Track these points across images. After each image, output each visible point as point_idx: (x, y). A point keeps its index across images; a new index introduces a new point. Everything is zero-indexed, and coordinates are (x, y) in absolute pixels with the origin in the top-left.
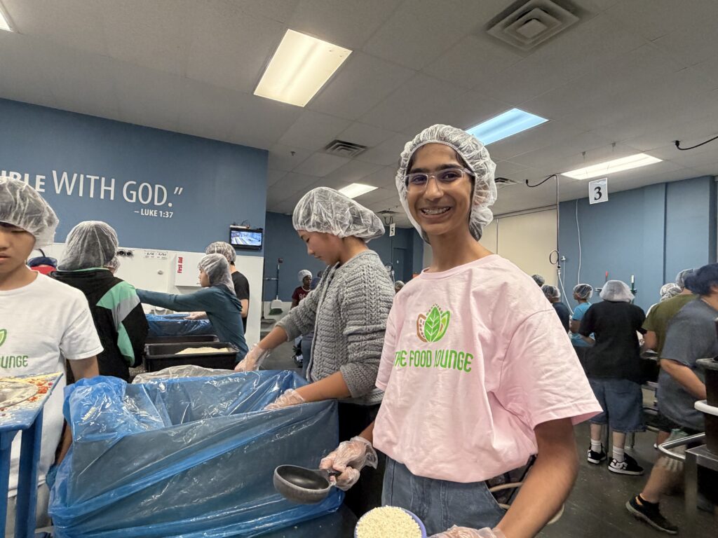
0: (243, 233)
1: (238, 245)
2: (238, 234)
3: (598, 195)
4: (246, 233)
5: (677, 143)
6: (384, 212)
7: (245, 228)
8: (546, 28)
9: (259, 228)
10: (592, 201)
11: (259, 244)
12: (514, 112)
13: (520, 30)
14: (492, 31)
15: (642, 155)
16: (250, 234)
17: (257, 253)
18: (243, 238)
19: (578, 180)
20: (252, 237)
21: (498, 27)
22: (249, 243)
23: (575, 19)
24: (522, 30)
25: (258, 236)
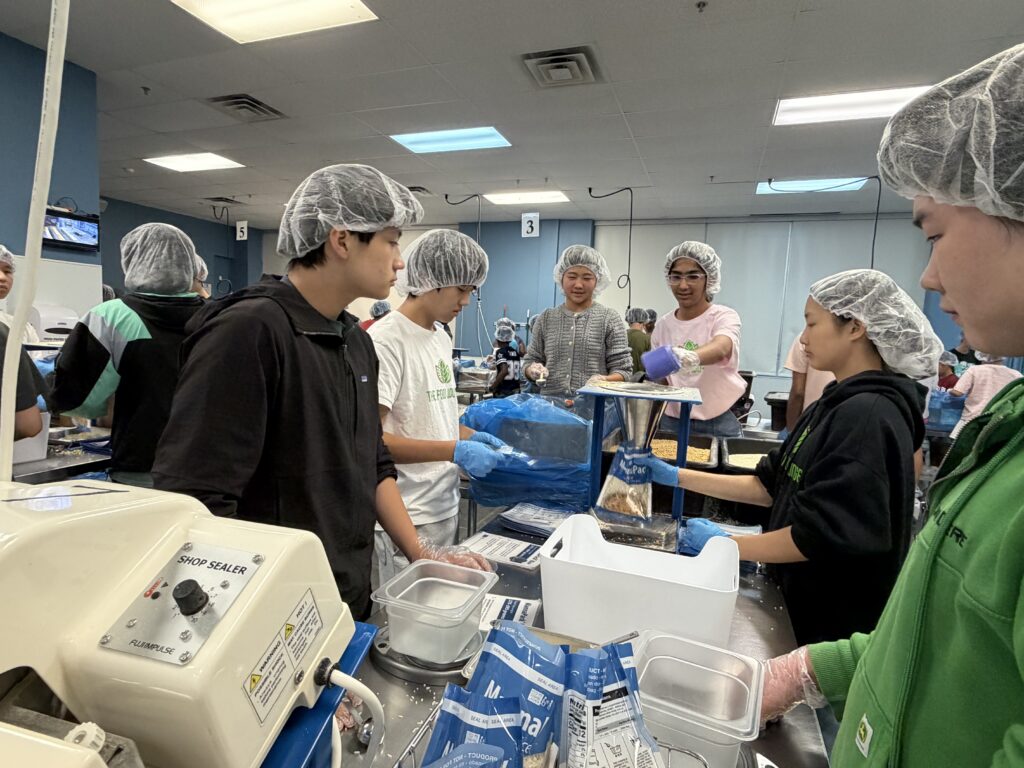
0: (62, 219)
1: (54, 240)
2: (54, 221)
3: (530, 230)
4: (68, 221)
5: (590, 190)
6: (220, 199)
7: (66, 210)
8: (571, 77)
9: (91, 213)
10: (524, 235)
11: (94, 242)
12: (491, 130)
13: (551, 71)
14: (528, 62)
15: (559, 193)
16: (76, 222)
17: (91, 258)
18: (64, 228)
19: (493, 204)
20: (81, 228)
21: (534, 61)
22: (75, 239)
23: (593, 79)
24: (552, 72)
25: (92, 228)
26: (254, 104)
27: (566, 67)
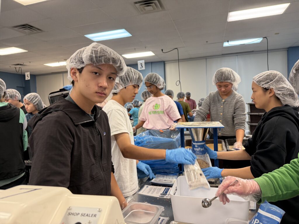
3: (141, 67)
5: (162, 50)
8: (153, 9)
10: (139, 69)
14: (136, 5)
15: (151, 52)
19: (126, 58)
23: (161, 9)
24: (146, 8)
26: (30, 27)
27: (151, 6)
